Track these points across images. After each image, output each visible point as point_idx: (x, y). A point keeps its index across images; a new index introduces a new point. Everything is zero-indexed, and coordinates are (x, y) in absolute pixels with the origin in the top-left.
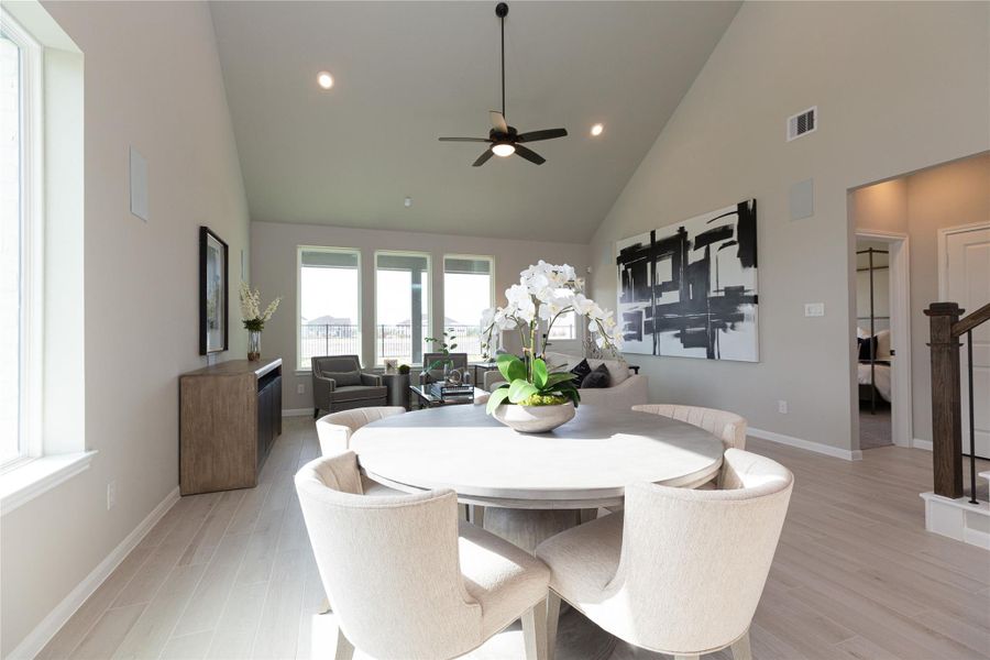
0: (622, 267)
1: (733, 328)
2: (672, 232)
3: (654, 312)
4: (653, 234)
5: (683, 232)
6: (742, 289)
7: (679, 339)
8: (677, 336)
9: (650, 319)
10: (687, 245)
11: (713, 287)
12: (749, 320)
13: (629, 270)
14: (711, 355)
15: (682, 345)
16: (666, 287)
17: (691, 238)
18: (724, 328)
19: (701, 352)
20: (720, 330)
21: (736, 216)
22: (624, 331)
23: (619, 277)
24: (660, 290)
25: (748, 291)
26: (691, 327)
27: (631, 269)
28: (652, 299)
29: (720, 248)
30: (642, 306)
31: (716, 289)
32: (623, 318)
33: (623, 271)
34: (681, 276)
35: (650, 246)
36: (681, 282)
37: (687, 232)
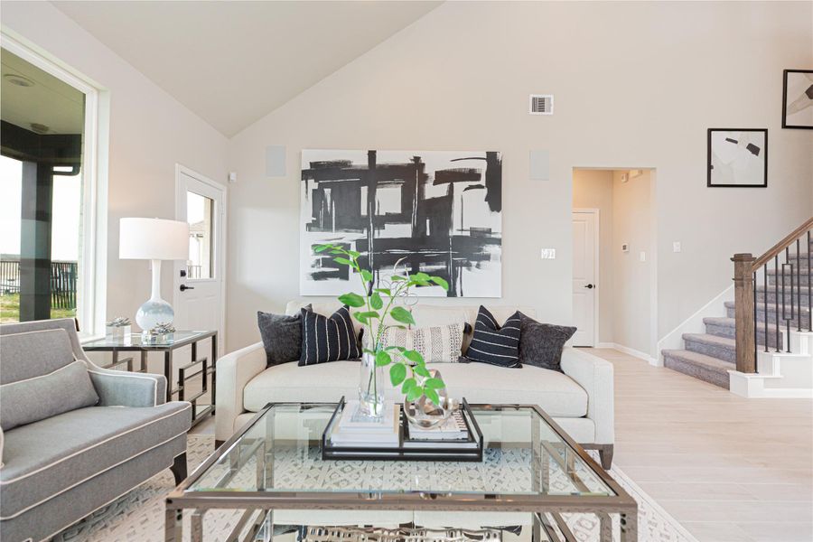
0: (314, 185)
1: (478, 266)
2: (404, 159)
3: (371, 245)
5: (418, 164)
6: (489, 231)
9: (365, 254)
10: (424, 178)
11: (456, 224)
12: (496, 259)
13: (327, 191)
14: (452, 293)
16: (391, 219)
17: (430, 171)
18: (468, 266)
19: (441, 290)
20: (464, 268)
21: (485, 163)
22: (313, 267)
23: (307, 197)
24: (381, 221)
25: (494, 233)
26: (427, 265)
27: (330, 190)
28: (369, 230)
29: (466, 189)
30: (351, 237)
31: (460, 228)
32: (311, 252)
33: (314, 190)
34: (415, 209)
35: (367, 168)
36: (414, 216)
37: (424, 164)
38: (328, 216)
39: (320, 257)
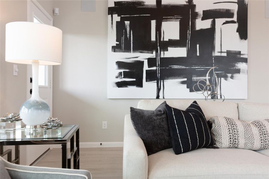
0: (117, 18)
1: (232, 77)
3: (158, 62)
6: (239, 53)
7: (185, 86)
8: (183, 83)
9: (154, 68)
10: (195, 15)
12: (244, 72)
13: (127, 23)
14: (214, 97)
15: (188, 90)
16: (173, 43)
17: (199, 10)
18: (226, 77)
20: (222, 79)
21: (236, 5)
22: (117, 78)
23: (112, 27)
24: (165, 45)
25: (243, 55)
26: (198, 76)
27: (129, 22)
28: (157, 52)
29: (224, 24)
30: (143, 57)
31: (220, 51)
32: (116, 66)
33: (117, 22)
34: (189, 37)
35: (155, 7)
36: (188, 42)
37: (195, 5)
38: (127, 41)
39: (122, 71)
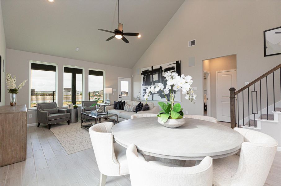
0: (143, 76)
2: (158, 67)
4: (152, 67)
5: (161, 68)
7: (160, 96)
8: (159, 95)
10: (162, 71)
13: (145, 77)
15: (160, 98)
16: (156, 82)
17: (163, 69)
19: (166, 99)
21: (176, 64)
23: (142, 79)
29: (171, 72)
34: (160, 79)
35: (151, 71)
38: (145, 82)
39: (144, 91)
